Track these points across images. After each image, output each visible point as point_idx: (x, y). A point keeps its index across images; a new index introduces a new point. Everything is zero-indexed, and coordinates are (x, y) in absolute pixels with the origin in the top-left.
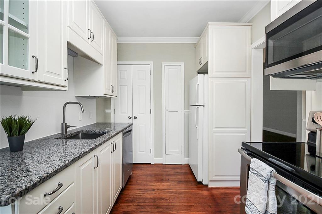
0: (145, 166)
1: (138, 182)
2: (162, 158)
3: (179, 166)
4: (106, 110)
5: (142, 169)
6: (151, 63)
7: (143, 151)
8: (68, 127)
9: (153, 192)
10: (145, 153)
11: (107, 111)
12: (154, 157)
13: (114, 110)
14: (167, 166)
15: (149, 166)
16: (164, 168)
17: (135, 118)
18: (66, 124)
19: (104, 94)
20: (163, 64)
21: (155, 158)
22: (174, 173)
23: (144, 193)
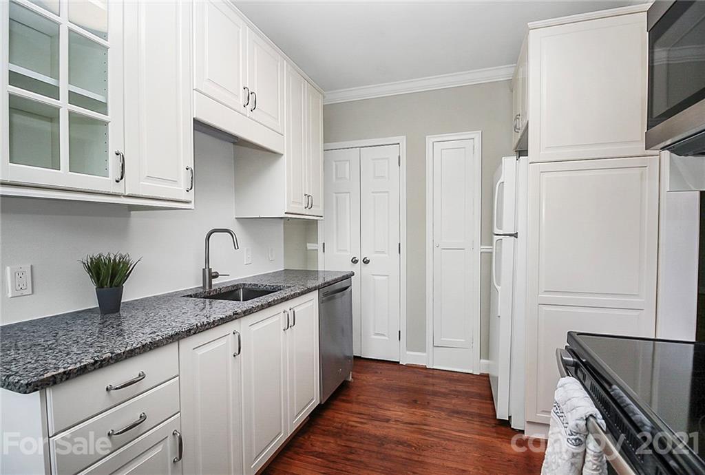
0: (385, 366)
1: (359, 397)
2: (424, 354)
3: (463, 375)
4: (308, 244)
5: (377, 373)
6: (402, 140)
7: (383, 335)
8: (216, 277)
9: (386, 424)
10: (387, 338)
11: (310, 246)
12: (408, 350)
13: (324, 244)
14: (436, 372)
15: (395, 367)
16: (427, 377)
17: (366, 262)
18: (210, 270)
19: (286, 213)
20: (430, 140)
21: (408, 353)
22: (447, 391)
23: (365, 423)
